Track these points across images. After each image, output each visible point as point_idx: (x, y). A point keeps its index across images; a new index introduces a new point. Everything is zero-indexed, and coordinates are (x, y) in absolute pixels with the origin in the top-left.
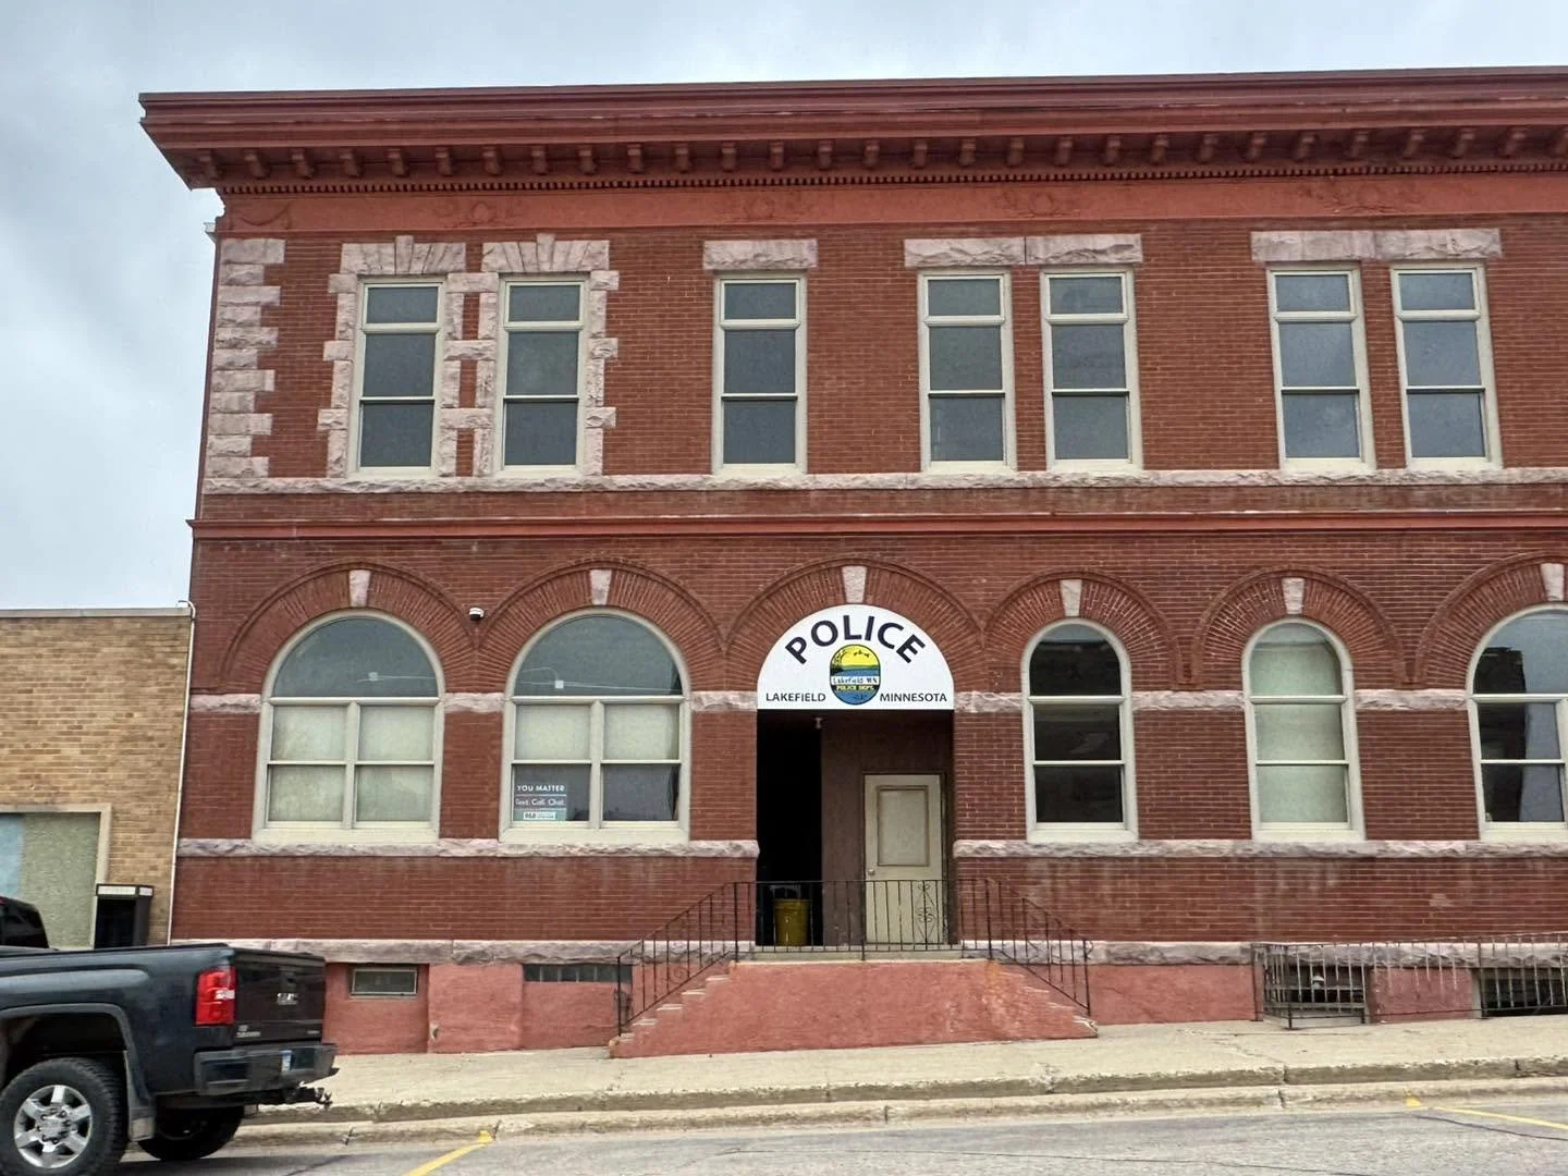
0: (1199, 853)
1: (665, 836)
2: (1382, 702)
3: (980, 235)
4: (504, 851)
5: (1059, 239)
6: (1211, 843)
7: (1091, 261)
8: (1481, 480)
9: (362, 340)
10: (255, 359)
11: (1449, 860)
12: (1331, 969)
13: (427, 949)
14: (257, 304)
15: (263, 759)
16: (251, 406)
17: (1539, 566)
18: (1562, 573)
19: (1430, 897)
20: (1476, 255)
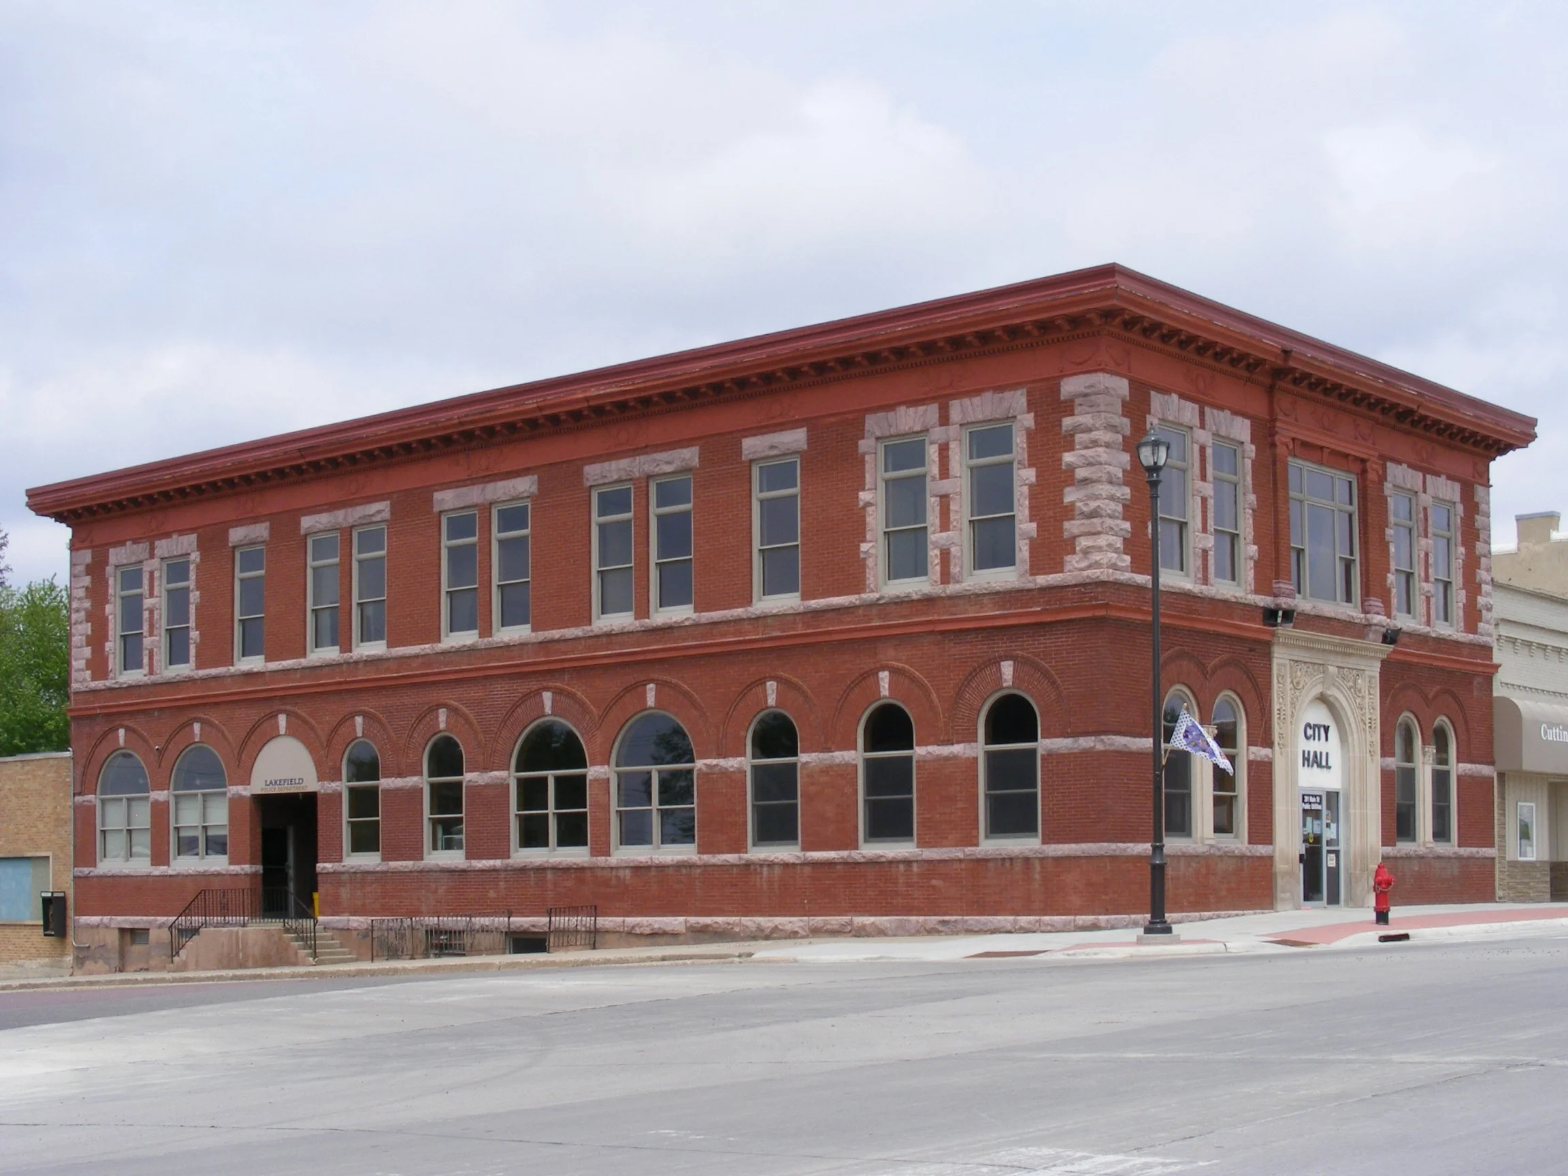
0: (402, 869)
1: (218, 864)
2: (474, 780)
3: (328, 511)
4: (171, 872)
5: (358, 508)
6: (404, 863)
7: (369, 521)
8: (518, 642)
9: (119, 602)
10: (84, 618)
11: (494, 870)
12: (451, 932)
13: (147, 921)
14: (84, 587)
15: (99, 828)
16: (84, 644)
17: (541, 693)
18: (551, 698)
19: (488, 892)
20: (526, 495)
